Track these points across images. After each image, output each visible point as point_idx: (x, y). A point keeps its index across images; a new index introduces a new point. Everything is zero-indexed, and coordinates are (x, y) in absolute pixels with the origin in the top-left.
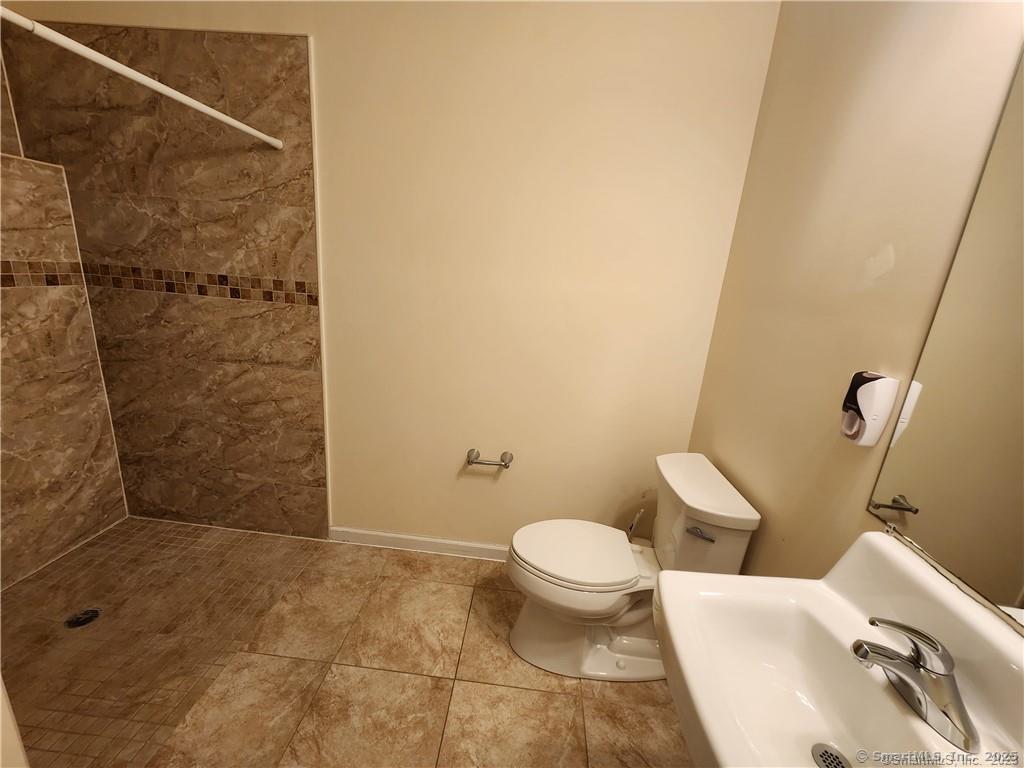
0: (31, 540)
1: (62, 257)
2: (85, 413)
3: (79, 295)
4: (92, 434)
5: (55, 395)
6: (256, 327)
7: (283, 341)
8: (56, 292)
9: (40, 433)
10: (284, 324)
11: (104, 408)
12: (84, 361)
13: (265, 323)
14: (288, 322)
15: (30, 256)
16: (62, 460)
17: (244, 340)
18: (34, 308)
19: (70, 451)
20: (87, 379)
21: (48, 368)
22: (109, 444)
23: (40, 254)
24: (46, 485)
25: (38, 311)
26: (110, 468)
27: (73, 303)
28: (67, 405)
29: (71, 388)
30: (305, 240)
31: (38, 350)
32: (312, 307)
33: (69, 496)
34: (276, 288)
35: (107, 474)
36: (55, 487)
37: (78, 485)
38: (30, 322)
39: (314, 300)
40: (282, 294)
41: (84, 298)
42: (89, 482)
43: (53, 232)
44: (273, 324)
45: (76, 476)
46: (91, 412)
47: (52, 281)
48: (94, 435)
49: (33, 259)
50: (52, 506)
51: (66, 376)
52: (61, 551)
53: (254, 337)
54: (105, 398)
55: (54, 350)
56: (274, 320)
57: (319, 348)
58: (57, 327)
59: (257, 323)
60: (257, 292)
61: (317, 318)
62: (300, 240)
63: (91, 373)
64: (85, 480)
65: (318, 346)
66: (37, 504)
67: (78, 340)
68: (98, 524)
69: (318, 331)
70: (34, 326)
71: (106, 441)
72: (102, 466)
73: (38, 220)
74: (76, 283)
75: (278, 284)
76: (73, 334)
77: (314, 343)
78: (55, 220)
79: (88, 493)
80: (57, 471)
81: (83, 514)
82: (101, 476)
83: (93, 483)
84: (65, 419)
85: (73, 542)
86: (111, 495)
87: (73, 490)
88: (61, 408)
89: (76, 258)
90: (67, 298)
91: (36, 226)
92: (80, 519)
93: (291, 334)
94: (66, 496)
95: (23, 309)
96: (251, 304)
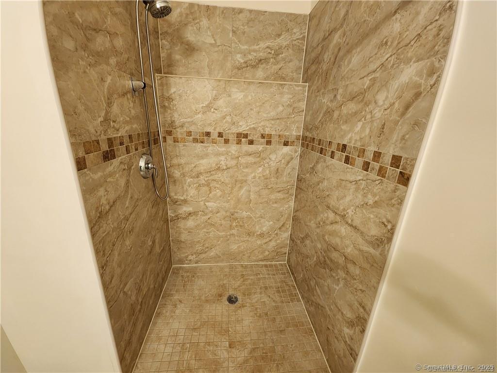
0: (249, 252)
1: (294, 132)
2: (282, 209)
3: (296, 152)
4: (282, 219)
5: (273, 197)
6: (351, 191)
7: (364, 211)
8: (286, 149)
9: (262, 211)
10: (370, 196)
11: (291, 209)
12: (289, 184)
13: (357, 190)
14: (374, 195)
15: (280, 131)
16: (267, 225)
17: (342, 198)
18: (275, 156)
19: (271, 223)
20: (288, 193)
21: (273, 184)
22: (288, 226)
23: (285, 131)
24: (259, 233)
25: (276, 157)
26: (285, 238)
27: (292, 155)
28: (276, 203)
29: (280, 195)
30: (421, 103)
31: (272, 175)
32: (401, 186)
33: (265, 242)
34: (374, 160)
35: (283, 239)
36: (262, 235)
37: (270, 239)
38: (272, 162)
39: (405, 179)
40: (376, 166)
41: (297, 153)
42: (274, 239)
43: (293, 119)
44: (362, 193)
45: (270, 235)
46: (284, 209)
47: (286, 144)
48: (283, 220)
49: (281, 133)
50: (259, 242)
51: (279, 189)
52: (257, 261)
53: (348, 199)
54: (292, 204)
55: (278, 176)
56: (363, 189)
57: (393, 234)
58: (282, 166)
59: (353, 187)
60: (359, 161)
61: (401, 201)
62: (414, 104)
63: (290, 191)
64: (274, 237)
65: (392, 232)
66: (254, 239)
67: (289, 174)
68: (273, 259)
69: (397, 216)
70: (273, 164)
71: (287, 224)
72: (282, 235)
73: (288, 114)
74: (296, 145)
75: (377, 156)
76: (288, 170)
77: (389, 227)
78: (296, 113)
79: (273, 244)
80: (264, 229)
81: (269, 251)
82: (280, 239)
83: (276, 240)
84: (274, 208)
85: (262, 260)
86: (282, 249)
87: (268, 240)
88: (273, 203)
89: (300, 133)
90: (290, 152)
91: (286, 117)
92: (267, 253)
93: (372, 208)
94: (265, 241)
95: (271, 156)
96: (353, 171)
